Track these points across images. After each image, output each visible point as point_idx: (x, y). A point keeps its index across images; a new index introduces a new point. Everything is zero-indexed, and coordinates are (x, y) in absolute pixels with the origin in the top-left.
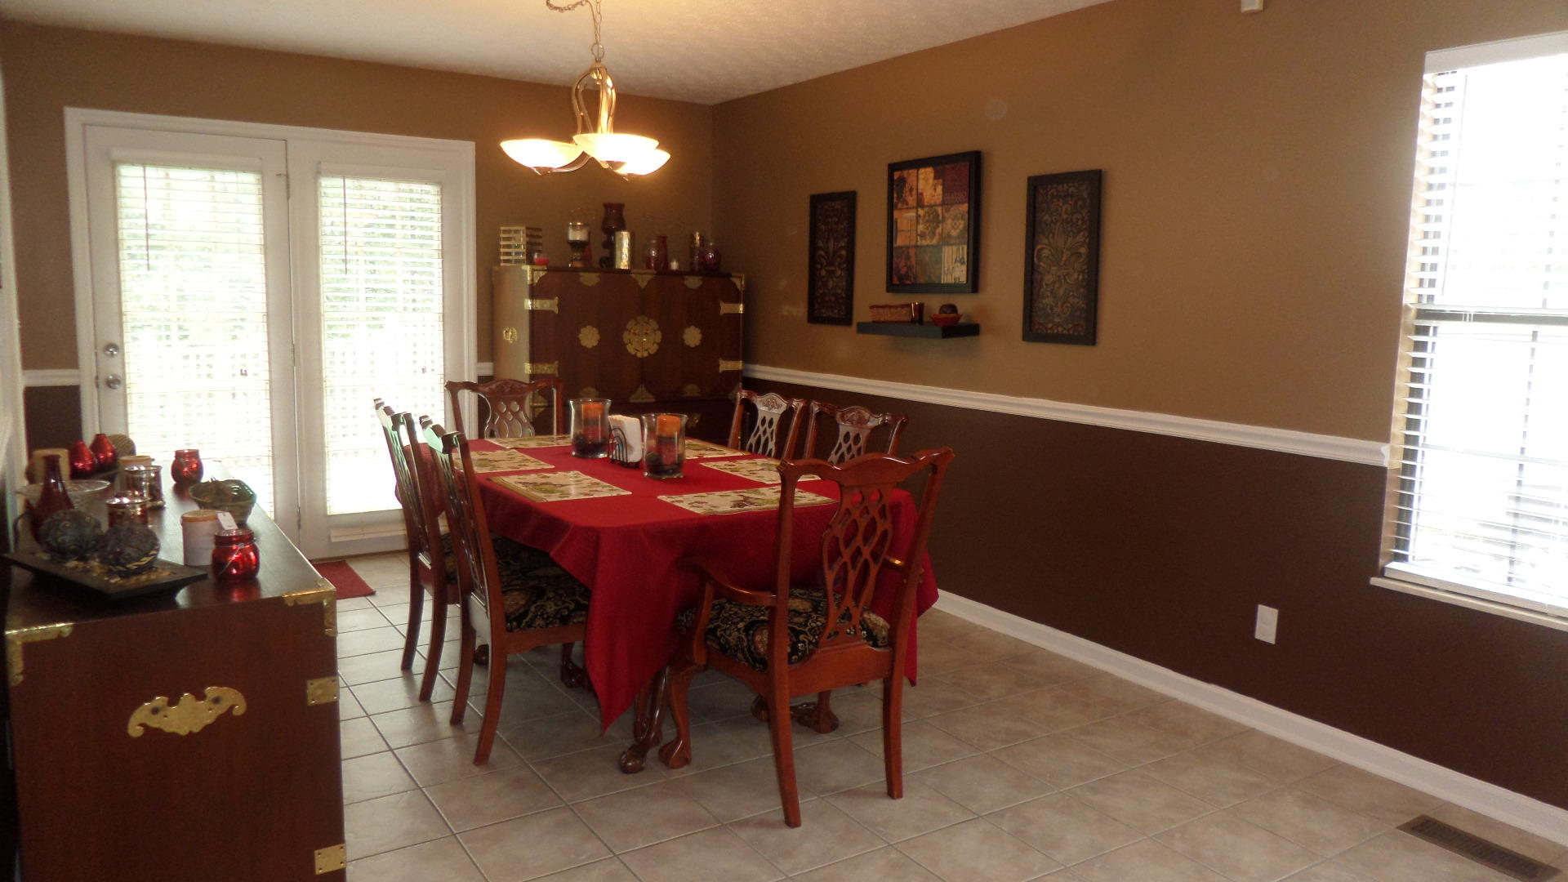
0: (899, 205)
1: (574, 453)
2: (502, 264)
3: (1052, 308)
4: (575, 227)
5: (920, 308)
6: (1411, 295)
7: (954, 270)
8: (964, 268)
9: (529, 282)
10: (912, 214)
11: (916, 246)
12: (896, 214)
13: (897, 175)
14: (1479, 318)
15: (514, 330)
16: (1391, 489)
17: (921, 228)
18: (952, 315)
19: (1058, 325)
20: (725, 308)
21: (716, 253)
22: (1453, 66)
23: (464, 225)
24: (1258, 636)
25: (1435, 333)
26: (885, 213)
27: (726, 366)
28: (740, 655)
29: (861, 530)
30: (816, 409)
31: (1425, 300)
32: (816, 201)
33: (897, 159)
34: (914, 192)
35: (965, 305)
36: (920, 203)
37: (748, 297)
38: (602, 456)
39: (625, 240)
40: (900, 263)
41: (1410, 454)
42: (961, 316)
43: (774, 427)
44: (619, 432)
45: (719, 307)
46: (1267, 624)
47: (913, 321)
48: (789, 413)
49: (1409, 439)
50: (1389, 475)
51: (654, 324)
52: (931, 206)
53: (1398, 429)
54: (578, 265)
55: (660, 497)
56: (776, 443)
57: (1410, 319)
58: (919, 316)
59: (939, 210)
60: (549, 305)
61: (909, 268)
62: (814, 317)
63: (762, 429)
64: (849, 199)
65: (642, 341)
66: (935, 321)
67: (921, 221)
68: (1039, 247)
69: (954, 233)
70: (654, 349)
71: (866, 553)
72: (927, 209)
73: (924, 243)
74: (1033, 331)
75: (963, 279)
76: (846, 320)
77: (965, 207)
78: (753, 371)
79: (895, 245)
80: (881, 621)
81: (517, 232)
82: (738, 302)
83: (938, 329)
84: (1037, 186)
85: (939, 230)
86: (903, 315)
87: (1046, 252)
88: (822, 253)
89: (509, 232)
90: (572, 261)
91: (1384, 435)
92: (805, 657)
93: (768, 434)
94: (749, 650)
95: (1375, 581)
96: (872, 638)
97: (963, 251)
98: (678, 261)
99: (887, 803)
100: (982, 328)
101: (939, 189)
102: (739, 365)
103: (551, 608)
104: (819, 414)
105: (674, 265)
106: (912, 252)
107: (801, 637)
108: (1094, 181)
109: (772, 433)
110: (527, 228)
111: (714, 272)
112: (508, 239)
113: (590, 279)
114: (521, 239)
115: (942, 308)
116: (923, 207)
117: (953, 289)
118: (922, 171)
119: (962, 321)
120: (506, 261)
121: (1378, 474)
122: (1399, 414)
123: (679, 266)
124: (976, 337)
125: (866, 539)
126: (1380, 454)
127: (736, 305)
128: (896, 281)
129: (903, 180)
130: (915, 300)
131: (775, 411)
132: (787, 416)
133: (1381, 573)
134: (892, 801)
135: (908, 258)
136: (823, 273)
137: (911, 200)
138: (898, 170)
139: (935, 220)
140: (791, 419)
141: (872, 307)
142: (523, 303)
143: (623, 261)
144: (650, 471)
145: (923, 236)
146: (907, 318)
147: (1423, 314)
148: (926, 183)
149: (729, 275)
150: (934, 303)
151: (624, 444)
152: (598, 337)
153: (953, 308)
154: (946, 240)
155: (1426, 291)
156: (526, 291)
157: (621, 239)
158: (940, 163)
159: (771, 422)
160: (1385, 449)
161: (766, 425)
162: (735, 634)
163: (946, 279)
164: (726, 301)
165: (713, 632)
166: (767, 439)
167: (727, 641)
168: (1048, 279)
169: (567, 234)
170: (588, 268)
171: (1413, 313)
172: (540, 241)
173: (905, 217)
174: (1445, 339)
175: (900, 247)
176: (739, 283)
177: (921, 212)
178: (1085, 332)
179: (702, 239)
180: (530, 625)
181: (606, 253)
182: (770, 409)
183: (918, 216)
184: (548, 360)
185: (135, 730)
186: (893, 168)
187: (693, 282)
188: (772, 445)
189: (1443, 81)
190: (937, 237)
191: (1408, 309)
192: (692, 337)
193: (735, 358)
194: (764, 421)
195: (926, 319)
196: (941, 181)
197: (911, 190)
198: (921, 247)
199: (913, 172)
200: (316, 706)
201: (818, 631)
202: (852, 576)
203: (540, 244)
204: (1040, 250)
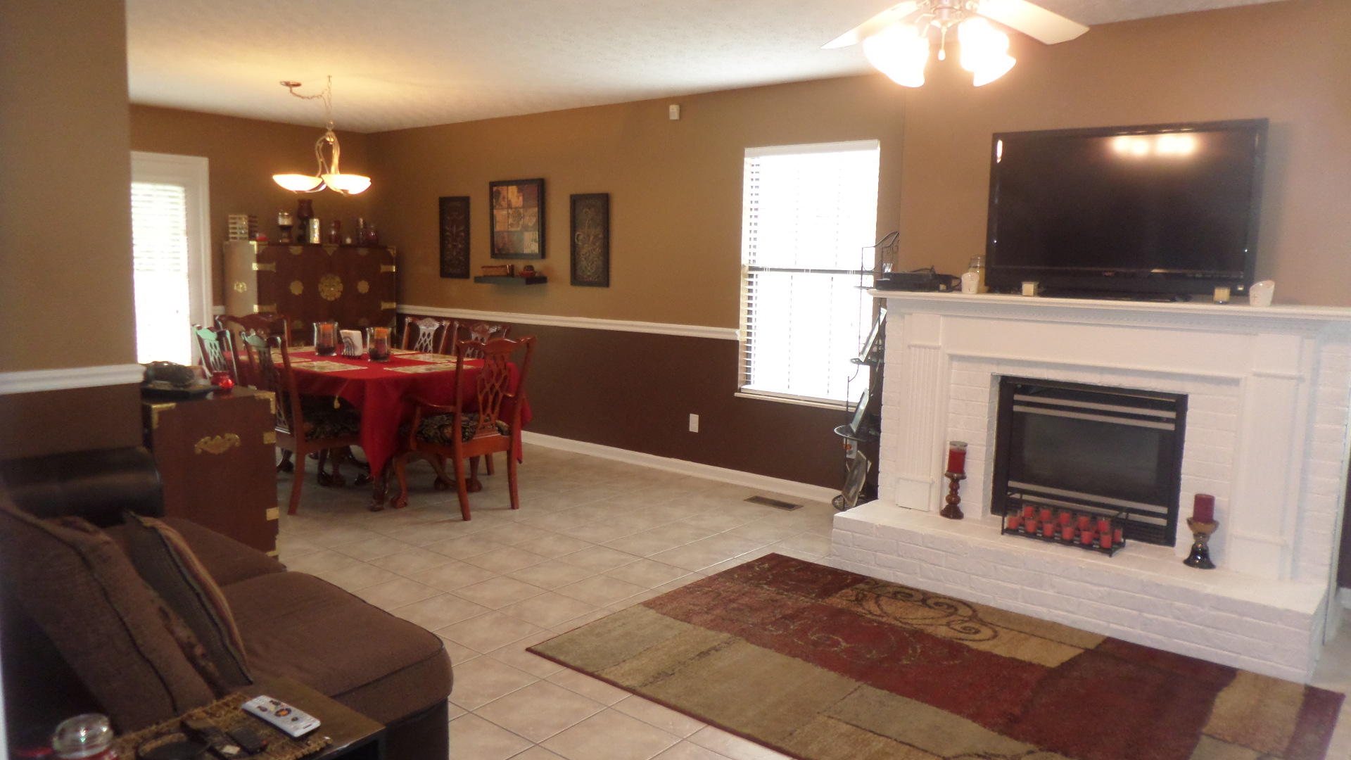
0: (497, 206)
1: (317, 354)
2: (231, 240)
3: (586, 267)
4: (283, 216)
5: (512, 268)
6: (745, 260)
7: (532, 246)
8: (537, 245)
9: (256, 252)
10: (505, 212)
11: (508, 232)
12: (495, 212)
13: (495, 189)
14: (772, 270)
15: (244, 284)
16: (741, 351)
17: (511, 221)
18: (531, 272)
19: (589, 276)
20: (384, 268)
21: (376, 232)
22: (758, 155)
23: (202, 218)
24: (691, 430)
25: (756, 277)
26: (489, 211)
27: (385, 306)
28: (436, 441)
29: (495, 375)
30: (457, 325)
31: (752, 262)
32: (444, 202)
33: (494, 179)
34: (506, 200)
35: (538, 265)
36: (509, 206)
37: (398, 261)
38: (335, 354)
39: (316, 224)
40: (498, 239)
41: (749, 334)
42: (535, 273)
43: (431, 337)
44: (349, 340)
45: (380, 268)
46: (694, 423)
47: (508, 276)
48: (441, 328)
49: (749, 327)
50: (740, 344)
51: (338, 279)
52: (516, 208)
53: (743, 322)
54: (286, 241)
55: (385, 369)
56: (433, 347)
57: (745, 271)
58: (512, 273)
59: (521, 210)
60: (271, 267)
61: (504, 244)
62: (444, 273)
63: (423, 340)
64: (466, 201)
65: (331, 290)
66: (522, 275)
67: (510, 216)
68: (578, 233)
69: (531, 224)
70: (338, 295)
71: (497, 386)
72: (514, 210)
73: (513, 229)
74: (577, 279)
75: (537, 251)
76: (465, 275)
77: (536, 209)
78: (403, 309)
79: (495, 230)
80: (504, 424)
81: (240, 219)
82: (392, 264)
83: (523, 280)
84: (575, 201)
85: (521, 223)
86: (501, 272)
87: (581, 237)
88: (448, 233)
89: (234, 218)
90: (281, 238)
91: (736, 325)
92: (469, 439)
93: (428, 342)
94: (441, 437)
95: (737, 394)
96: (500, 430)
97: (536, 235)
98: (351, 238)
99: (511, 512)
100: (548, 278)
101: (521, 198)
102: (394, 305)
103: (328, 429)
104: (459, 329)
105: (349, 241)
106: (506, 235)
107: (467, 430)
108: (605, 199)
109: (430, 341)
110: (249, 216)
111: (376, 246)
112: (235, 223)
113: (296, 250)
114: (243, 222)
115: (525, 268)
116: (511, 208)
117: (531, 256)
118: (510, 188)
119: (537, 275)
120: (233, 238)
121: (734, 344)
122: (743, 315)
123: (352, 241)
124: (544, 284)
125: (497, 380)
126: (736, 334)
127: (390, 267)
128: (496, 252)
129: (499, 192)
130: (508, 263)
131: (430, 328)
132: (438, 333)
133: (740, 391)
134: (514, 511)
135: (503, 238)
136: (450, 246)
137: (504, 204)
138: (495, 186)
139: (519, 216)
140: (442, 332)
141: (483, 267)
142: (252, 265)
143: (315, 238)
144: (371, 358)
145: (512, 225)
146: (504, 274)
147: (751, 268)
148: (512, 195)
149: (385, 247)
150: (520, 265)
151: (352, 346)
152: (302, 288)
153: (531, 268)
154: (525, 228)
155: (752, 258)
156: (254, 258)
157: (313, 224)
158: (520, 183)
159: (429, 335)
160: (737, 331)
161: (426, 337)
162: (434, 431)
163: (527, 251)
164: (385, 264)
165: (420, 432)
166: (427, 345)
167: (429, 436)
168: (583, 251)
169: (276, 221)
170: (291, 243)
171: (747, 268)
172: (257, 224)
173: (500, 214)
174: (761, 279)
175: (499, 232)
176: (393, 252)
177: (510, 211)
178: (603, 279)
179: (365, 223)
180: (317, 437)
181: (301, 232)
182: (428, 328)
183: (509, 214)
184: (270, 303)
185: (199, 451)
186: (492, 184)
187: (363, 252)
188: (430, 348)
189: (756, 161)
190: (520, 226)
191: (744, 266)
192: (363, 287)
193: (391, 300)
194: (424, 335)
195: (516, 273)
196: (521, 194)
197: (504, 198)
198: (511, 232)
199: (505, 188)
200: (268, 444)
201: (475, 427)
202: (491, 398)
203: (256, 227)
204: (578, 235)
